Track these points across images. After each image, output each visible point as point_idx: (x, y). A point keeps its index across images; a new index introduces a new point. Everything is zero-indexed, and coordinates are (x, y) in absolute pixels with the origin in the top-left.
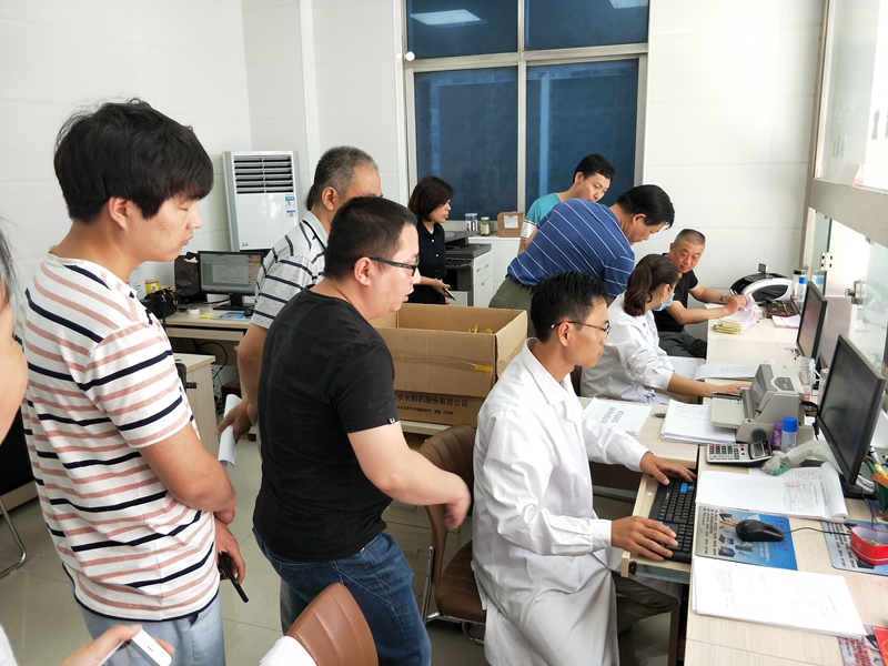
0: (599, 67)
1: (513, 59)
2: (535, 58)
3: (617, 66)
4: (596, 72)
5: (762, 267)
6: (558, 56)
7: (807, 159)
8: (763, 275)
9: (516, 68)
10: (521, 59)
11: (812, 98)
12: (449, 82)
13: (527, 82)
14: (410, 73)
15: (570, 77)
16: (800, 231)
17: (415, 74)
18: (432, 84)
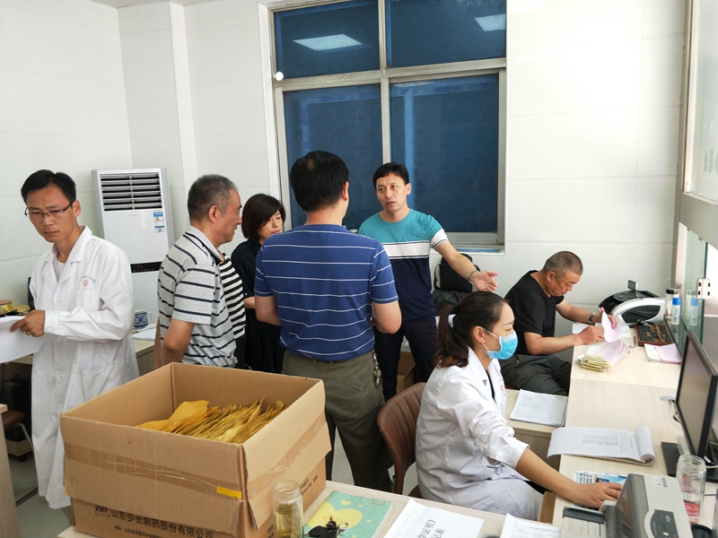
0: (460, 83)
1: (376, 77)
2: (397, 75)
3: (477, 81)
4: (457, 88)
5: (632, 284)
6: (419, 73)
7: (675, 172)
8: (632, 293)
9: (378, 86)
10: (383, 76)
11: (678, 109)
12: (317, 100)
13: (391, 98)
14: (279, 92)
15: (432, 93)
16: (671, 246)
17: (284, 93)
18: (303, 103)
